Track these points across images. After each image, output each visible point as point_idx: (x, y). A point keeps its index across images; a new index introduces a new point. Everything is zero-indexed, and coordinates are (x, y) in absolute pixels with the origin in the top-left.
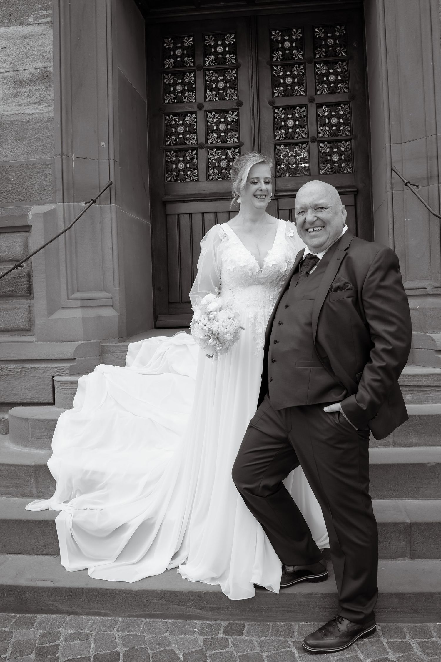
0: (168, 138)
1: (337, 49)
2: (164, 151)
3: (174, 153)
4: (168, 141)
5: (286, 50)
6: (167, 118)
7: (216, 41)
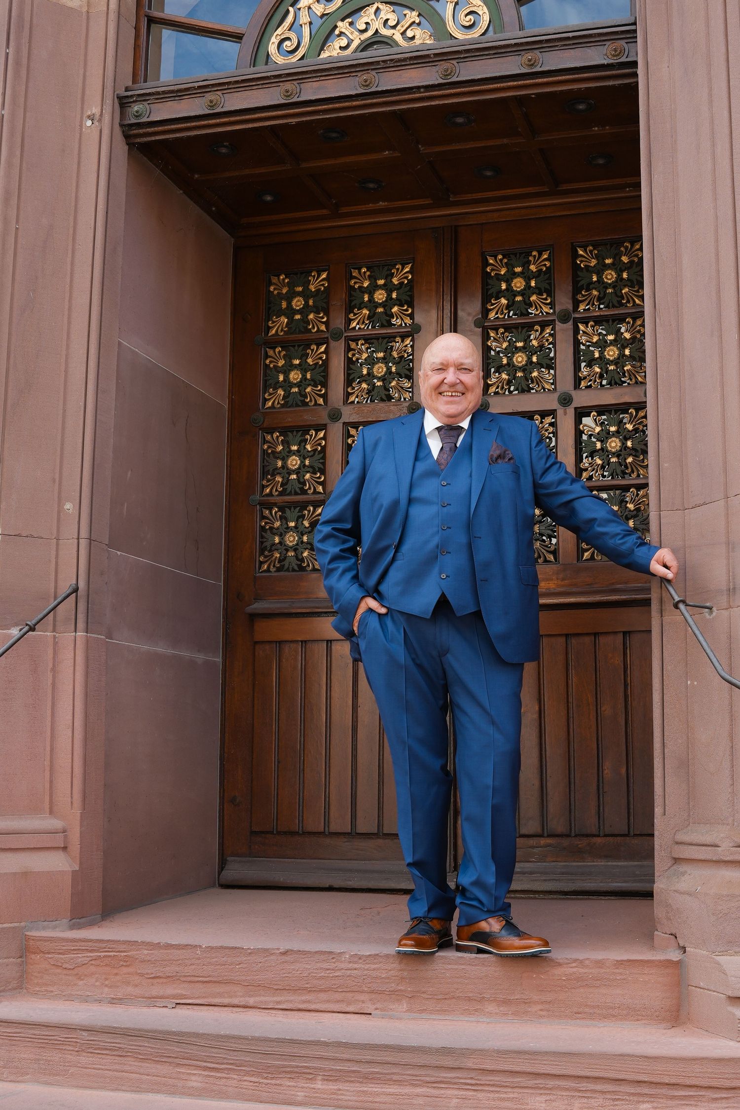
0: (268, 481)
1: (623, 291)
2: (258, 507)
3: (279, 511)
4: (267, 486)
5: (515, 296)
6: (269, 437)
7: (373, 278)
